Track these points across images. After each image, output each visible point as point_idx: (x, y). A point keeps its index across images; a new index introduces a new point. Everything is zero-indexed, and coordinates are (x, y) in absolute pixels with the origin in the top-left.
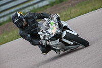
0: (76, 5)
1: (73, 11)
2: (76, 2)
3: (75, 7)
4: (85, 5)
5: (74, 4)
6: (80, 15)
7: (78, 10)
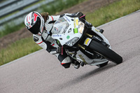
0: (9, 45)
1: (6, 53)
2: (10, 40)
3: (9, 48)
4: (22, 44)
5: (7, 44)
6: (16, 59)
7: (13, 51)
